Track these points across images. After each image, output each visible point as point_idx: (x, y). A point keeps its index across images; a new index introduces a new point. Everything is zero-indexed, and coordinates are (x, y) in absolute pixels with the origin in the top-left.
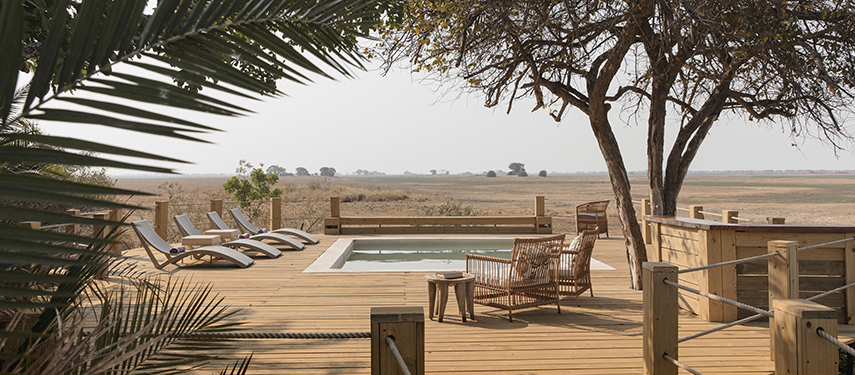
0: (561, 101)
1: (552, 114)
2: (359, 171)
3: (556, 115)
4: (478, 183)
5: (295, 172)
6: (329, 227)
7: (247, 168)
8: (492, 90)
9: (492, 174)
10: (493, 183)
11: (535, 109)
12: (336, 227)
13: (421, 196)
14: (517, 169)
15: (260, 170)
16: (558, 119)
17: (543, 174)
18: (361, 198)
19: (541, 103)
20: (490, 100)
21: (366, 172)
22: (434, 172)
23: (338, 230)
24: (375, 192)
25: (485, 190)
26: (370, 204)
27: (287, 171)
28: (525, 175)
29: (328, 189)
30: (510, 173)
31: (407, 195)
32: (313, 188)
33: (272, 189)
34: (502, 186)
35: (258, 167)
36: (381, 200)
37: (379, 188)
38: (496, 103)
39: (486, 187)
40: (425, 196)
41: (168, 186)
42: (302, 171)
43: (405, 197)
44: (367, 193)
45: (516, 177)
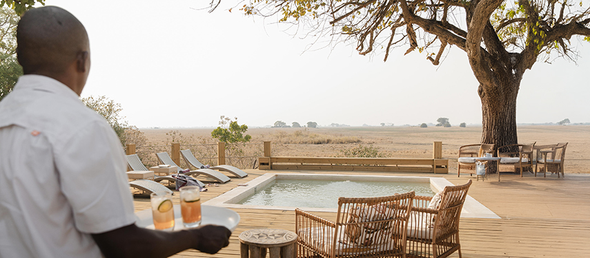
0: (438, 42)
1: (430, 58)
2: (333, 124)
3: (434, 57)
4: (414, 132)
5: (291, 125)
6: (263, 164)
7: (227, 121)
8: (364, 36)
9: (424, 126)
10: (425, 132)
11: (408, 51)
12: (268, 164)
13: (370, 140)
14: (443, 122)
15: (235, 122)
16: (436, 62)
17: (463, 125)
18: (328, 142)
19: (414, 45)
20: (362, 45)
21: (337, 125)
22: (383, 124)
23: (269, 166)
24: (338, 138)
25: (417, 137)
26: (334, 145)
27: (287, 125)
28: (449, 126)
29: (307, 136)
30: (438, 125)
31: (360, 140)
32: (298, 135)
33: (244, 135)
34: (431, 134)
35: (234, 121)
36: (342, 143)
37: (341, 135)
38: (370, 49)
39: (419, 134)
40: (372, 141)
41: (172, 133)
42: (296, 124)
43: (359, 141)
44: (333, 138)
45: (442, 128)
